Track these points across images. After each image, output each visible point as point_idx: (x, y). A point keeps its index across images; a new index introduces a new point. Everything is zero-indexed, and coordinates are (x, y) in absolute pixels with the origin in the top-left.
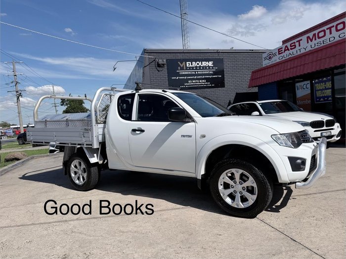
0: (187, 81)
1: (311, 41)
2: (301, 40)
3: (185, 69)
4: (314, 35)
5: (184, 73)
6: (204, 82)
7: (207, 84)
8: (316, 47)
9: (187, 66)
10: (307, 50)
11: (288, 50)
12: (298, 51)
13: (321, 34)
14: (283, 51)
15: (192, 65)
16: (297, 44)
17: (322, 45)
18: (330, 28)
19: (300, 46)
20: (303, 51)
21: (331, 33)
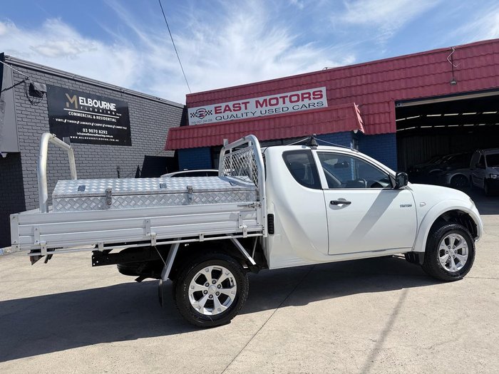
0: (80, 128)
1: (262, 106)
2: (248, 102)
3: (77, 107)
4: (265, 100)
5: (75, 114)
6: (105, 134)
7: (109, 138)
8: (267, 114)
9: (81, 103)
10: (256, 115)
11: (230, 110)
12: (244, 115)
13: (274, 102)
14: (223, 110)
15: (87, 103)
16: (243, 106)
17: (274, 113)
18: (284, 98)
19: (246, 109)
20: (250, 115)
21: (284, 103)
